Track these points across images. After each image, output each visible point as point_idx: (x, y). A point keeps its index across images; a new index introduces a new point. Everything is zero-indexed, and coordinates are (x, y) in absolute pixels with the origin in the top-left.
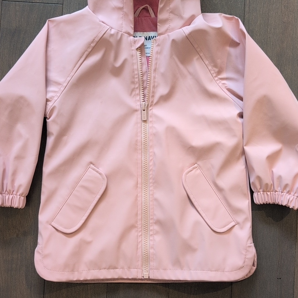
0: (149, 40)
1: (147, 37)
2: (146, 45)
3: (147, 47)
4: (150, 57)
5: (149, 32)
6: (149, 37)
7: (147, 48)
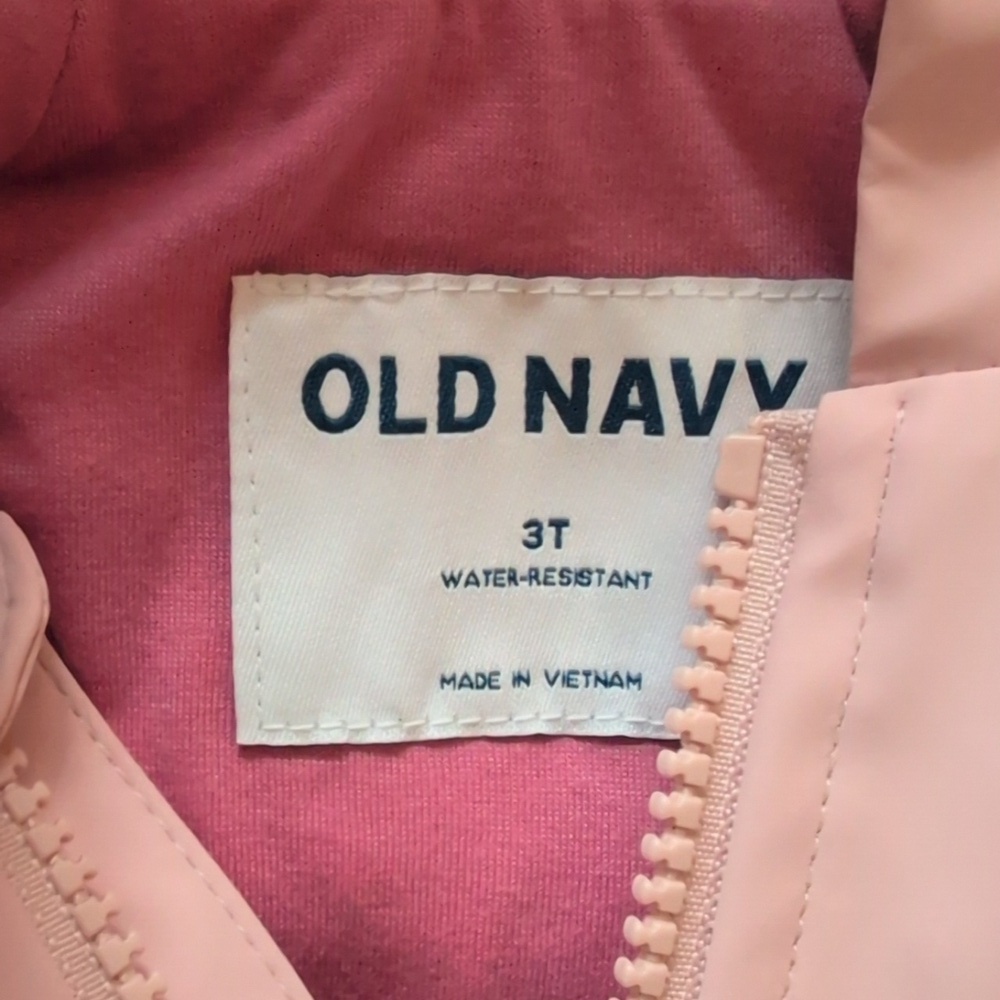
0: (633, 428)
1: (581, 367)
2: (559, 524)
3: (571, 555)
4: (668, 760)
5: (628, 287)
6: (636, 372)
7: (582, 577)
